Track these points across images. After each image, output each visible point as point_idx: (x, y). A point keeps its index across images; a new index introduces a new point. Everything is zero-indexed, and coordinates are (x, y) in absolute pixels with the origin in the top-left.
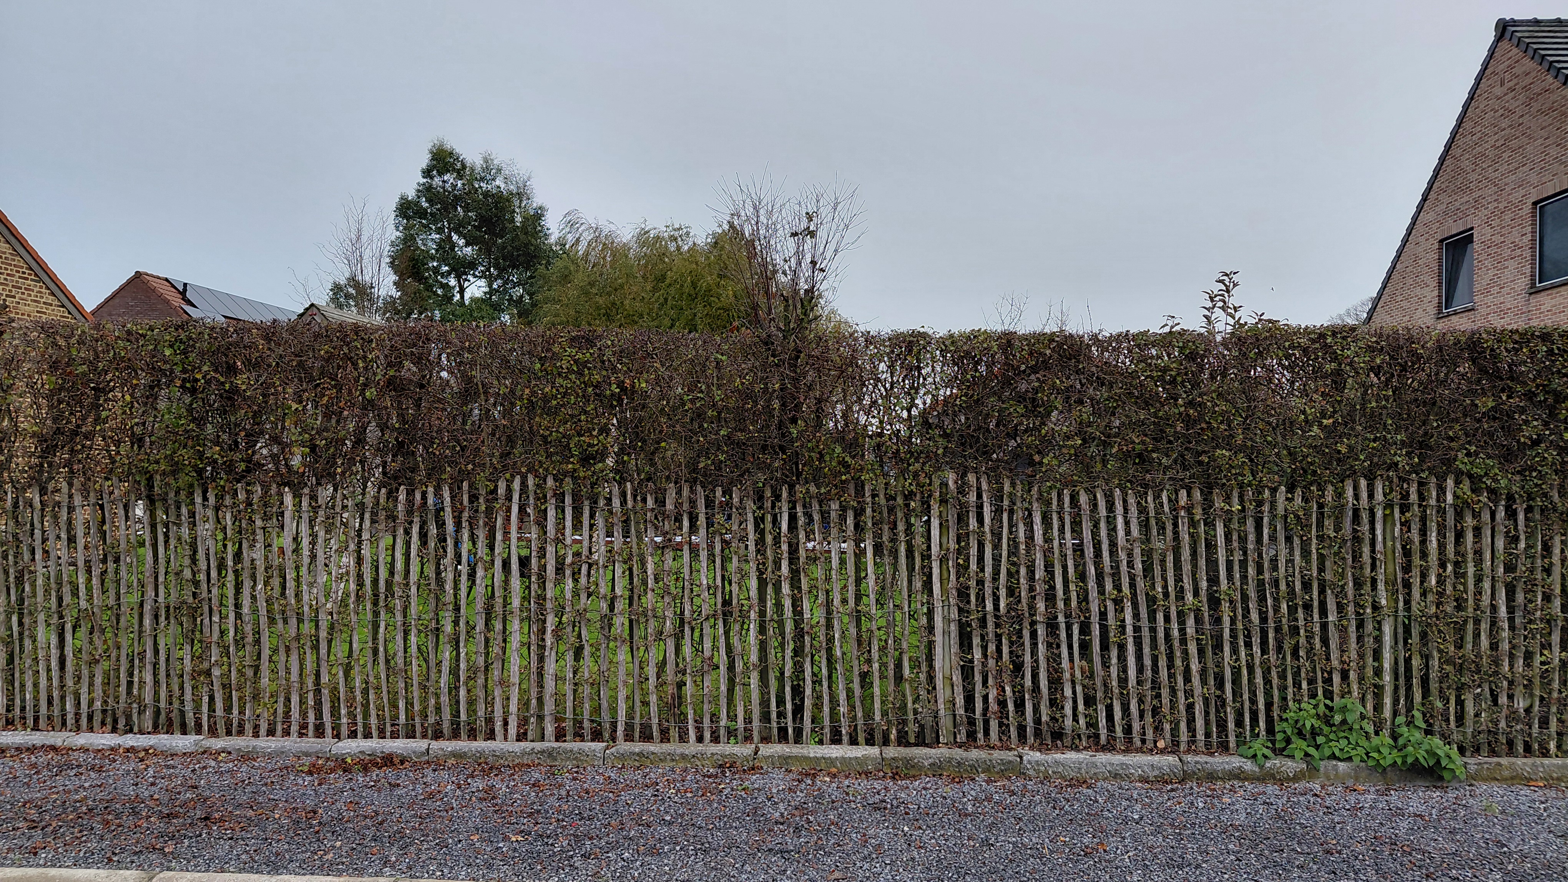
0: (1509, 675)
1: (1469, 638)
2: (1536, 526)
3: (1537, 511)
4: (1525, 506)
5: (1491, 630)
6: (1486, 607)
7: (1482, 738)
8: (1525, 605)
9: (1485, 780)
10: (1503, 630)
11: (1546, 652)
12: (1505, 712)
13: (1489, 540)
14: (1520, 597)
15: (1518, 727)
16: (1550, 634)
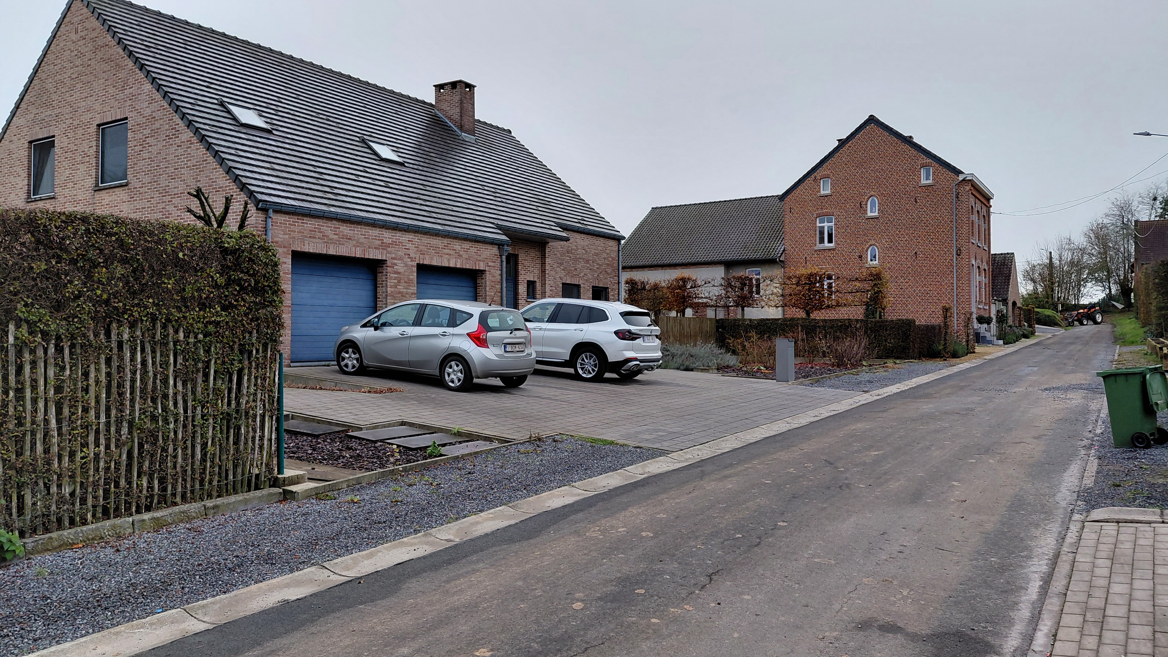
0: (58, 471)
1: (28, 446)
2: (78, 359)
3: (78, 347)
4: (69, 344)
5: (44, 439)
6: (40, 421)
7: (38, 521)
8: (70, 417)
9: (39, 552)
10: (53, 437)
11: (84, 450)
12: (55, 497)
13: (43, 370)
14: (66, 411)
15: (65, 508)
16: (87, 436)
